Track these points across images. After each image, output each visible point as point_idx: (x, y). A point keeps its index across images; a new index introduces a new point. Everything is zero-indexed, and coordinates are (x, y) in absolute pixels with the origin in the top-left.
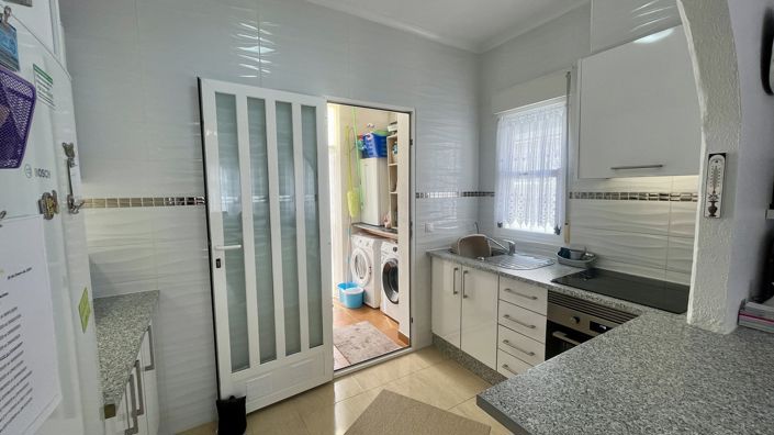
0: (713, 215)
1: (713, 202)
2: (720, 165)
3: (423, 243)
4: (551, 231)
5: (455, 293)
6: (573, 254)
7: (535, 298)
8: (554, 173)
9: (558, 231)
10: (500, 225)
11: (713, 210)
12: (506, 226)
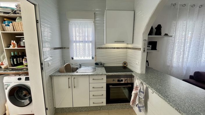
0: (144, 52)
1: (144, 49)
2: (145, 42)
3: (48, 72)
4: (91, 58)
5: (69, 87)
6: (99, 64)
7: (103, 79)
8: (91, 42)
9: (93, 58)
10: (72, 58)
11: (144, 51)
12: (75, 58)
